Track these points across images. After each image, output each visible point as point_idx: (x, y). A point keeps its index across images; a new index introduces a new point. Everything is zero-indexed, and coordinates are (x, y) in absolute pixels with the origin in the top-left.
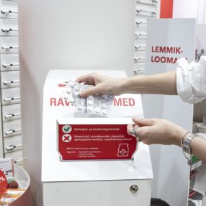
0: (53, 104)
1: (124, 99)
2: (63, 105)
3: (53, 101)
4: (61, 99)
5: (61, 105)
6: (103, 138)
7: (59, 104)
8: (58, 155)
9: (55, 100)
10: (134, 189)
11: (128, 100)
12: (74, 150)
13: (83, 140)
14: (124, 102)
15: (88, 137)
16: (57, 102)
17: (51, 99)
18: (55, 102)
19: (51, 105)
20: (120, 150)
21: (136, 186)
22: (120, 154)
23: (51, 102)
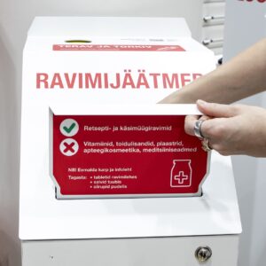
0: (42, 84)
1: (183, 75)
2: (62, 86)
3: (41, 79)
4: (57, 75)
5: (57, 87)
6: (141, 148)
7: (54, 84)
8: (51, 184)
9: (46, 76)
10: (203, 254)
11: (191, 78)
12: (83, 174)
13: (102, 151)
14: (183, 81)
15: (111, 144)
16: (50, 81)
17: (38, 75)
18: (45, 81)
19: (38, 86)
20: (176, 172)
21: (207, 248)
22: (175, 182)
23: (39, 81)
